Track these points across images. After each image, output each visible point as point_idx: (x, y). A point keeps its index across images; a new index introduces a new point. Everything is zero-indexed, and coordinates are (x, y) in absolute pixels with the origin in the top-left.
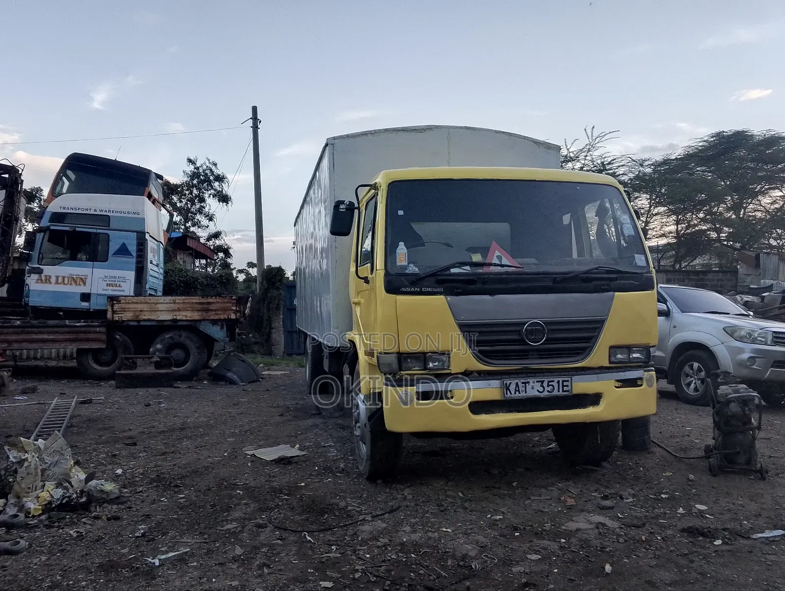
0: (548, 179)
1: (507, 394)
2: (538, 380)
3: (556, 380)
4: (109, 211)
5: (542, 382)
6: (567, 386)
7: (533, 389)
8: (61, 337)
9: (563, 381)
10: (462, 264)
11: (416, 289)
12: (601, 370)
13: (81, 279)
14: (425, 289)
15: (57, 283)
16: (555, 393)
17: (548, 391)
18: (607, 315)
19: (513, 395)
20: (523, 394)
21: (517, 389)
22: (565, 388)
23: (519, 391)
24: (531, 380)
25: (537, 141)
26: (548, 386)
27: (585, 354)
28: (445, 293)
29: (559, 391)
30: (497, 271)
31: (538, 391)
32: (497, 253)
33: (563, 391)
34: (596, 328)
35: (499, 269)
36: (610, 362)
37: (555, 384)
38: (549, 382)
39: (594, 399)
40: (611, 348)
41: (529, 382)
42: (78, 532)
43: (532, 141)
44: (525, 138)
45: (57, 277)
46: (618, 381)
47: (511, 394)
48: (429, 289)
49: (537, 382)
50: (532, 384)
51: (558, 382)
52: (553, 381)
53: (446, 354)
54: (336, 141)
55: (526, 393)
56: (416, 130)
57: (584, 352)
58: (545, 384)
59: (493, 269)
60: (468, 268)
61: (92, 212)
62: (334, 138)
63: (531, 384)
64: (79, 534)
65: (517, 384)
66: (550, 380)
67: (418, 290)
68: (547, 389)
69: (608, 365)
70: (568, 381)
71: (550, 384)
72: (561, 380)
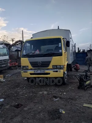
11: (24, 57)
28: (28, 57)
32: (37, 51)
34: (49, 63)
53: (28, 66)
56: (45, 31)
57: (48, 66)
59: (35, 54)
60: (32, 54)
69: (52, 68)
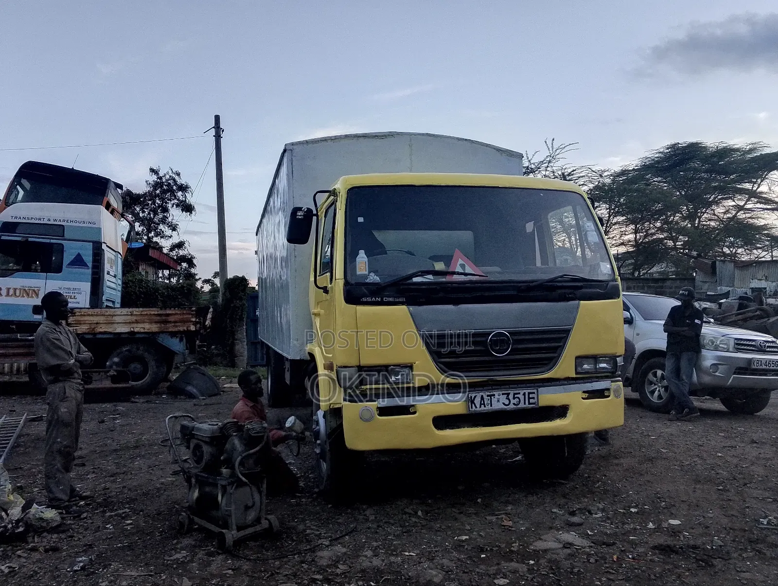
0: (511, 186)
1: (472, 408)
2: (504, 392)
3: (522, 392)
4: (64, 221)
5: (508, 394)
6: (534, 398)
7: (499, 401)
8: (11, 351)
9: (529, 393)
10: (423, 273)
11: (377, 298)
12: (568, 381)
13: (34, 290)
14: (386, 299)
15: (8, 295)
16: (522, 405)
17: (514, 404)
18: (573, 325)
19: (478, 408)
20: (488, 408)
21: (482, 403)
22: (531, 401)
23: (484, 404)
24: (496, 393)
25: (500, 148)
26: (514, 398)
27: (551, 364)
28: (408, 303)
29: (525, 404)
30: (460, 280)
31: (504, 404)
32: (460, 262)
33: (529, 404)
34: (561, 338)
35: (462, 278)
36: (577, 373)
37: (521, 396)
38: (515, 394)
39: (561, 411)
40: (577, 358)
41: (494, 395)
42: (9, 567)
43: (494, 149)
44: (487, 145)
45: (8, 289)
46: (584, 392)
47: (476, 407)
48: (391, 299)
49: (503, 394)
50: (498, 397)
51: (524, 394)
52: (519, 393)
53: (409, 366)
54: (295, 147)
55: (491, 406)
56: (377, 136)
57: (551, 362)
58: (511, 397)
59: (456, 278)
60: (431, 277)
61: (46, 222)
62: (293, 144)
63: (496, 396)
64: (11, 569)
65: (482, 396)
66: (515, 392)
67: (380, 300)
68: (512, 401)
69: (574, 376)
70: (534, 393)
71: (516, 396)
72: (527, 392)
